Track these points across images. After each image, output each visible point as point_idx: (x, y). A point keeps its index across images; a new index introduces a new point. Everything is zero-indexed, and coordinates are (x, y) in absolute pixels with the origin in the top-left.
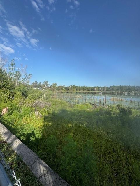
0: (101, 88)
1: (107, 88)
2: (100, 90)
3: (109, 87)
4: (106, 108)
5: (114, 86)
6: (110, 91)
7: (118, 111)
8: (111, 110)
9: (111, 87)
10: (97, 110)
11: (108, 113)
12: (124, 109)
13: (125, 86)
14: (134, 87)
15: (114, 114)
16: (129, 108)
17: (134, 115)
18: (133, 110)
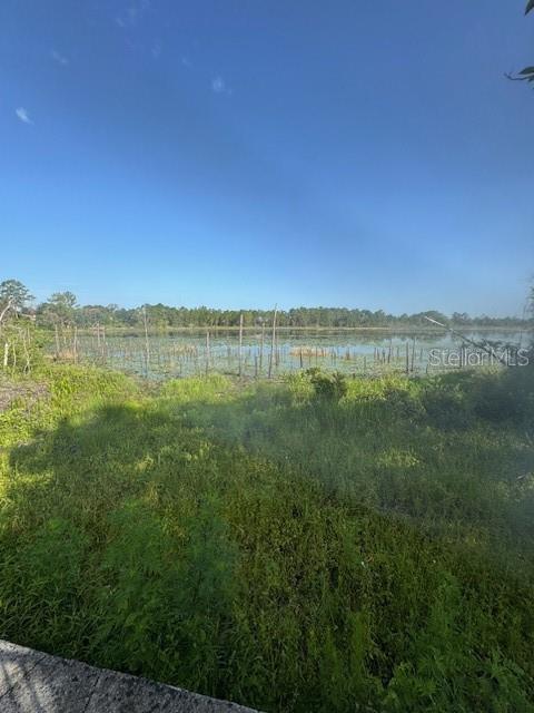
0: (263, 315)
1: (282, 314)
2: (258, 323)
3: (288, 311)
4: (277, 384)
5: (303, 310)
6: (291, 325)
7: (311, 389)
8: (291, 387)
9: (292, 311)
10: (247, 393)
11: (284, 398)
12: (327, 381)
13: (332, 309)
14: (355, 312)
15: (300, 399)
16: (340, 377)
17: (351, 395)
18: (349, 382)
